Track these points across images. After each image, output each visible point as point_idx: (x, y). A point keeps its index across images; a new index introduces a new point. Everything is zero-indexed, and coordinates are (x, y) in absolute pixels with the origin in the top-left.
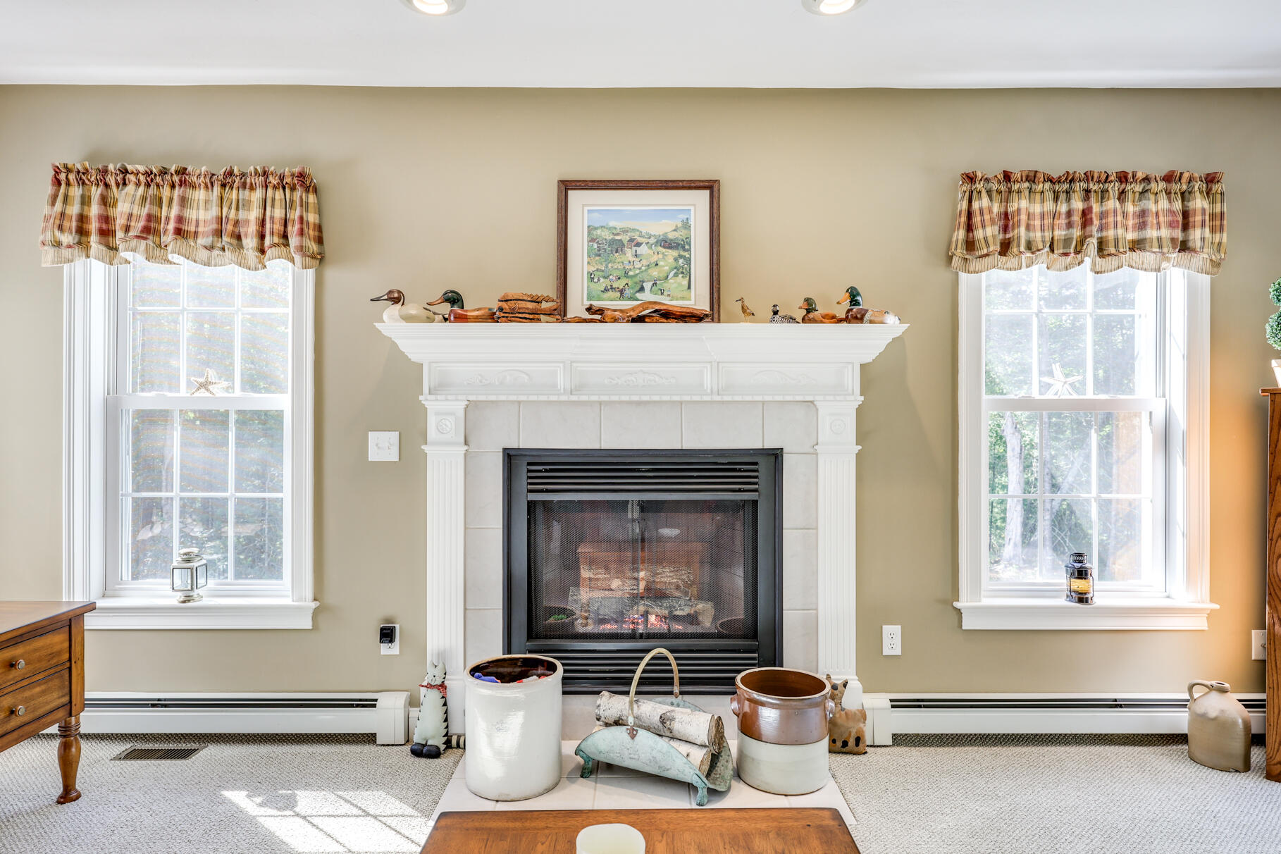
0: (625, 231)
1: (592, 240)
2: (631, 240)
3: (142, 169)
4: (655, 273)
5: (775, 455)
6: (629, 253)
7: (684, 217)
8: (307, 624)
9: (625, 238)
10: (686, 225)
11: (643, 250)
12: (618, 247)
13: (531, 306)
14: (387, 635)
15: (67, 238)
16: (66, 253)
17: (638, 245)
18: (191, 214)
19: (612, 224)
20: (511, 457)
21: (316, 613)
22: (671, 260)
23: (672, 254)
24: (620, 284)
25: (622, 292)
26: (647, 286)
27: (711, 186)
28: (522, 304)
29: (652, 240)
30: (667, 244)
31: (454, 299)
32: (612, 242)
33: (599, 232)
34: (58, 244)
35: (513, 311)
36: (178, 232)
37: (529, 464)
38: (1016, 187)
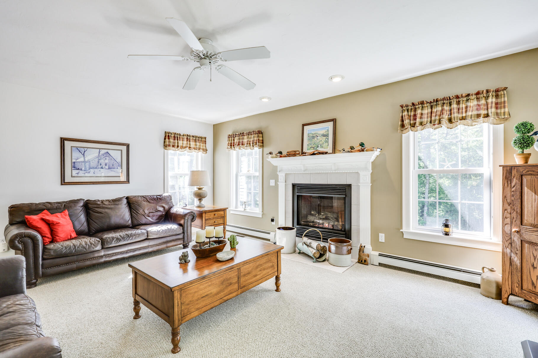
0: (315, 134)
1: (308, 137)
2: (316, 136)
3: (238, 134)
4: (321, 143)
5: (350, 186)
6: (316, 139)
7: (327, 129)
8: (261, 217)
9: (315, 135)
10: (328, 131)
11: (319, 138)
12: (313, 137)
13: (293, 153)
14: (272, 220)
15: (229, 147)
16: (229, 149)
17: (318, 136)
18: (244, 141)
19: (312, 132)
20: (294, 186)
21: (263, 215)
22: (324, 139)
23: (325, 138)
24: (313, 146)
25: (314, 148)
26: (319, 146)
27: (334, 121)
28: (291, 153)
29: (321, 135)
30: (324, 135)
31: (280, 153)
32: (312, 137)
33: (310, 135)
34: (228, 148)
35: (290, 154)
36: (242, 144)
37: (297, 187)
38: (417, 107)
